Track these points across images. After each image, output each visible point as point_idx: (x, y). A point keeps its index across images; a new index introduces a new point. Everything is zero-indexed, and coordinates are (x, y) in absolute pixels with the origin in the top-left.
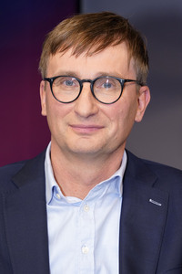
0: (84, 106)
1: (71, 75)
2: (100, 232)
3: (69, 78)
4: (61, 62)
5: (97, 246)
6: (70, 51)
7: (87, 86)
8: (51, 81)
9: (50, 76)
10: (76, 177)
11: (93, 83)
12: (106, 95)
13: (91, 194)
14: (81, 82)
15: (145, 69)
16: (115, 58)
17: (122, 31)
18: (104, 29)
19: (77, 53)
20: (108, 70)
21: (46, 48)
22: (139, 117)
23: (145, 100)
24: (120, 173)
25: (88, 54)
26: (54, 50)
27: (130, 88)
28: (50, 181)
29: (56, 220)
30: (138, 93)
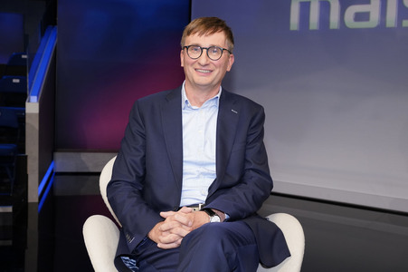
0: (203, 60)
1: (197, 46)
2: (208, 123)
3: (196, 47)
4: (192, 39)
5: (206, 130)
6: (197, 34)
7: (205, 51)
8: (187, 48)
9: (186, 45)
10: (195, 98)
11: (208, 49)
12: (214, 56)
13: (204, 105)
14: (202, 49)
15: (233, 46)
16: (218, 38)
17: (222, 26)
18: (213, 24)
19: (200, 35)
20: (215, 43)
21: (185, 32)
22: (229, 69)
23: (231, 61)
24: (219, 95)
25: (206, 36)
26: (189, 34)
27: (225, 54)
28: (184, 97)
29: (187, 117)
30: (229, 57)
